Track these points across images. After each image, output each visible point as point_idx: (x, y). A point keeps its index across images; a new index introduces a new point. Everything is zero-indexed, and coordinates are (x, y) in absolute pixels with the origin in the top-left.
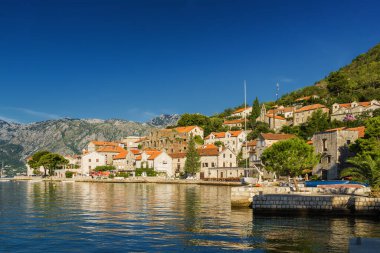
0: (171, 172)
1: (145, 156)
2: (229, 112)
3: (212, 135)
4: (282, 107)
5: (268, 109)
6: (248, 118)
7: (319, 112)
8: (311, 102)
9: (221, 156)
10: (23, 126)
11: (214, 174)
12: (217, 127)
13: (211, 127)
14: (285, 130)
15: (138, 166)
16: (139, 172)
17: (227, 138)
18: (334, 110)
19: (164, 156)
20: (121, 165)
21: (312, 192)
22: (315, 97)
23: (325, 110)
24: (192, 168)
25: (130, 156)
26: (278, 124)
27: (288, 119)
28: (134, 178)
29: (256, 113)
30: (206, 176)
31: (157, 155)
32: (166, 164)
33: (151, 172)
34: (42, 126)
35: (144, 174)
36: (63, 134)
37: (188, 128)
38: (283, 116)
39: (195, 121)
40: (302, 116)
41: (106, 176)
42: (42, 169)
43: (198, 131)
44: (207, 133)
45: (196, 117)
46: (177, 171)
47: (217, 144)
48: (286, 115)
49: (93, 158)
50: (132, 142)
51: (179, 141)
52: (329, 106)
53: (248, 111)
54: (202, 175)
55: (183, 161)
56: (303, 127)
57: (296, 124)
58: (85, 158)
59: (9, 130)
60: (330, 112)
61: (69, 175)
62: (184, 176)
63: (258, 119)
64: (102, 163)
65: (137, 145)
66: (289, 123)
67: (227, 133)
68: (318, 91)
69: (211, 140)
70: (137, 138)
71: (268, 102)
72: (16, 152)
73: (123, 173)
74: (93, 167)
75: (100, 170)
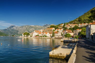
0: (49, 36)
1: (45, 34)
2: (59, 25)
3: (56, 29)
4: (69, 24)
5: (67, 24)
6: (63, 26)
7: (76, 25)
8: (75, 23)
9: (58, 34)
10: (19, 27)
11: (57, 37)
12: (57, 28)
13: (56, 28)
14: (70, 29)
15: (44, 35)
16: (44, 36)
17: (59, 30)
18: (79, 25)
19: (48, 34)
20: (40, 35)
21: (71, 40)
22: (76, 22)
23: (77, 25)
24: (53, 36)
25: (42, 33)
26: (69, 27)
27: (71, 26)
28: (43, 37)
29: (64, 25)
30: (56, 37)
31: (47, 33)
32: (48, 35)
33: (46, 36)
34: (22, 27)
35: (45, 37)
36: (26, 28)
37: (52, 28)
38: (69, 26)
39: (53, 27)
40: (73, 26)
41: (38, 37)
42: (25, 36)
43: (54, 29)
44: (55, 29)
46: (50, 36)
47: (58, 31)
48: (70, 25)
49: (35, 34)
50: (41, 31)
51: (51, 31)
52: (78, 24)
53: (63, 25)
54: (55, 37)
55: (52, 34)
56: (73, 28)
57: (72, 27)
58: (34, 34)
59: (16, 27)
60: (78, 25)
61: (31, 37)
62: (52, 37)
63: (65, 27)
64: (37, 35)
65: (42, 31)
66: (71, 27)
67: (59, 29)
68: (76, 21)
69: (56, 30)
71: (67, 23)
72: (17, 32)
73: (41, 36)
74: (35, 35)
75: (37, 36)
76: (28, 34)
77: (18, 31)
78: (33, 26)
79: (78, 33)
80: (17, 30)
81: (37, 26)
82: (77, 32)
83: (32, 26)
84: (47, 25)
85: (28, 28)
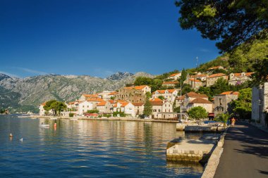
0: (134, 115)
1: (119, 105)
2: (166, 75)
3: (156, 91)
4: (200, 74)
5: (190, 75)
6: (179, 80)
7: (222, 79)
8: (218, 71)
9: (164, 106)
10: (21, 80)
11: (160, 116)
12: (160, 86)
13: (156, 87)
14: (201, 90)
15: (115, 110)
16: (115, 114)
17: (166, 94)
18: (231, 77)
19: (130, 105)
20: (102, 109)
22: (221, 68)
23: (225, 78)
24: (148, 112)
25: (109, 105)
26: (197, 85)
27: (203, 82)
28: (112, 118)
29: (183, 78)
30: (155, 117)
31: (126, 104)
32: (131, 109)
33: (122, 114)
34: (34, 80)
35: (118, 115)
37: (141, 87)
38: (200, 80)
39: (145, 82)
40: (211, 81)
41: (94, 116)
42: (51, 111)
43: (147, 89)
44: (153, 90)
45: (146, 79)
46: (138, 113)
47: (161, 97)
48: (202, 79)
49: (85, 105)
50: (106, 95)
51: (137, 95)
52: (228, 74)
53: (178, 76)
54: (153, 117)
55: (142, 108)
56: (212, 88)
57: (208, 85)
58: (81, 105)
59: (12, 82)
60: (229, 79)
61: (71, 115)
62: (142, 117)
63: (184, 82)
64: (91, 108)
65: (110, 96)
66: (204, 84)
67: (166, 91)
68: (222, 63)
69: (156, 95)
70: (108, 92)
72: (16, 98)
73: (105, 115)
74: (86, 111)
75: (91, 112)
76: (60, 107)
77: (18, 95)
78: (73, 76)
79: (228, 104)
80: (16, 90)
81: (86, 78)
82: (225, 100)
83: (68, 77)
84: (121, 74)
85: (53, 85)
